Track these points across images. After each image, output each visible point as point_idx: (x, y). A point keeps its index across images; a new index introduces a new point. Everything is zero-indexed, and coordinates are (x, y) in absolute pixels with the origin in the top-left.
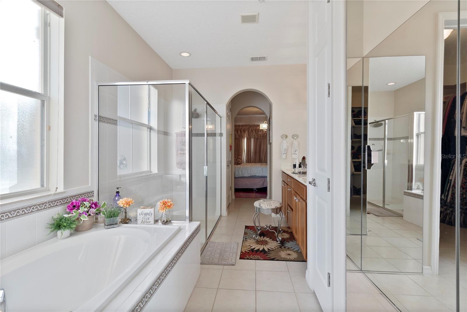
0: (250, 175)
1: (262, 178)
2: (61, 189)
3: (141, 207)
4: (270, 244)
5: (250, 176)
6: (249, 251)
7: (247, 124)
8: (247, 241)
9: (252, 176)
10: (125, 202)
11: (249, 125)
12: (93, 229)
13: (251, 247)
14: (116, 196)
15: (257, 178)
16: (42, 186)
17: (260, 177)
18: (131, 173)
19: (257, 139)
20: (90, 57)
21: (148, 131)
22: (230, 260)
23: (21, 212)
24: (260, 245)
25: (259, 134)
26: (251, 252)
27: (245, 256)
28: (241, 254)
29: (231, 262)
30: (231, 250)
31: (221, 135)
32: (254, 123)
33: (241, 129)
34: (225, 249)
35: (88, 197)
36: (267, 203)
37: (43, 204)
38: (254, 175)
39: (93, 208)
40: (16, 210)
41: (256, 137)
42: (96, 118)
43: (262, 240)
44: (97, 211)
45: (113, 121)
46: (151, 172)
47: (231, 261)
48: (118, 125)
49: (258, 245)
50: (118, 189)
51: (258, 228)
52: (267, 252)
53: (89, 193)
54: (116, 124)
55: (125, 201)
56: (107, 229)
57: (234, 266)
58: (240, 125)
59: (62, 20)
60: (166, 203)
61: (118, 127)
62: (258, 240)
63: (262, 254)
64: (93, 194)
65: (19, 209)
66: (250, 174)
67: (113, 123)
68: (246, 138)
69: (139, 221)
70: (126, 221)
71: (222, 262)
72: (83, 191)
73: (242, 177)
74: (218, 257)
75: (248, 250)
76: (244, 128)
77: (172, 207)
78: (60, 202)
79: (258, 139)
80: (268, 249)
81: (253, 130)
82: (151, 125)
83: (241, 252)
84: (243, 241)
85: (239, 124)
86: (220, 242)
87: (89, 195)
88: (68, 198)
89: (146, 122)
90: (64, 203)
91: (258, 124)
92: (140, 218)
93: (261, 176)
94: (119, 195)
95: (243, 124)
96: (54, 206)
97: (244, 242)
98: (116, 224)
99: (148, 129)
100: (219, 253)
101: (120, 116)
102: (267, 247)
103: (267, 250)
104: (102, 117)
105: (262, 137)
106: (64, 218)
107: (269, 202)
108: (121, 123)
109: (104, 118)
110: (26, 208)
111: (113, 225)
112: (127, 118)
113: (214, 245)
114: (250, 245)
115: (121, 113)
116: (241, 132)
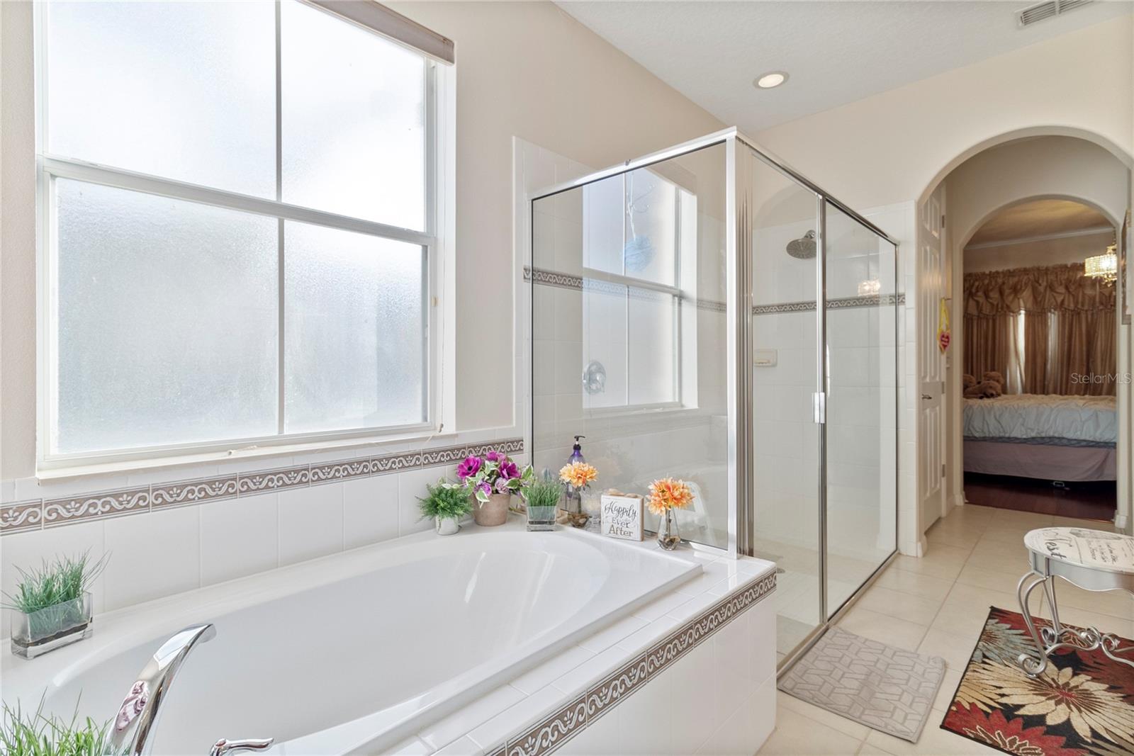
0: (1033, 435)
1: (1092, 446)
2: (450, 429)
3: (610, 490)
4: (1108, 712)
5: (1033, 438)
6: (989, 711)
7: (1028, 265)
8: (986, 666)
9: (1043, 438)
10: (575, 474)
11: (1038, 269)
12: (507, 526)
13: (1003, 695)
14: (573, 455)
15: (1066, 445)
16: (425, 419)
17: (1084, 443)
18: (627, 404)
19: (1077, 313)
20: (514, 138)
21: (673, 302)
22: (899, 715)
23: (370, 467)
24: (1053, 702)
25: (1084, 294)
26: (1001, 715)
27: (966, 721)
28: (949, 709)
29: (899, 727)
30: (912, 679)
31: (897, 299)
32: (1060, 261)
33: (1004, 283)
34: (889, 671)
35: (509, 450)
36: (1089, 543)
37: (412, 456)
38: (1056, 435)
39: (504, 477)
40: (362, 462)
41: (1072, 306)
42: (528, 274)
43: (1067, 684)
44: (512, 486)
45: (570, 280)
46: (682, 406)
47: (902, 724)
48: (584, 289)
49: (1043, 698)
50: (577, 440)
51: (1050, 631)
52: (1087, 743)
53: (512, 442)
54: (579, 287)
55: (575, 470)
56: (532, 531)
57: (913, 746)
58: (997, 273)
59: (452, 69)
60: (669, 489)
61: (585, 293)
62: (1047, 679)
63: (1056, 746)
64: (522, 445)
65: (368, 461)
66: (1036, 431)
67: (571, 285)
68: (1023, 312)
69: (605, 527)
70: (580, 520)
71: (863, 713)
72: (498, 437)
73: (1001, 438)
74: (852, 692)
75: (984, 704)
76: (1016, 279)
77: (685, 502)
78: (448, 455)
79: (1079, 314)
80: (1092, 730)
81: (1056, 285)
82: (682, 289)
83: (953, 703)
84: (971, 661)
85: (994, 270)
86: (872, 641)
87: (512, 447)
88: (465, 448)
89: (669, 281)
90: (456, 459)
91: (1079, 262)
92: (607, 519)
93: (1088, 438)
94: (580, 455)
95: (1011, 267)
96: (435, 462)
97: (972, 667)
98: (550, 523)
99: (674, 299)
100: (863, 677)
101: (591, 268)
102: (1087, 718)
103: (1089, 734)
104: (543, 273)
105: (1102, 304)
106: (445, 492)
107: (1103, 543)
108: (592, 285)
109: (548, 273)
110: (380, 460)
111: (544, 525)
112: (618, 273)
113: (848, 643)
114: (1000, 688)
115: (591, 260)
116: (1001, 293)
